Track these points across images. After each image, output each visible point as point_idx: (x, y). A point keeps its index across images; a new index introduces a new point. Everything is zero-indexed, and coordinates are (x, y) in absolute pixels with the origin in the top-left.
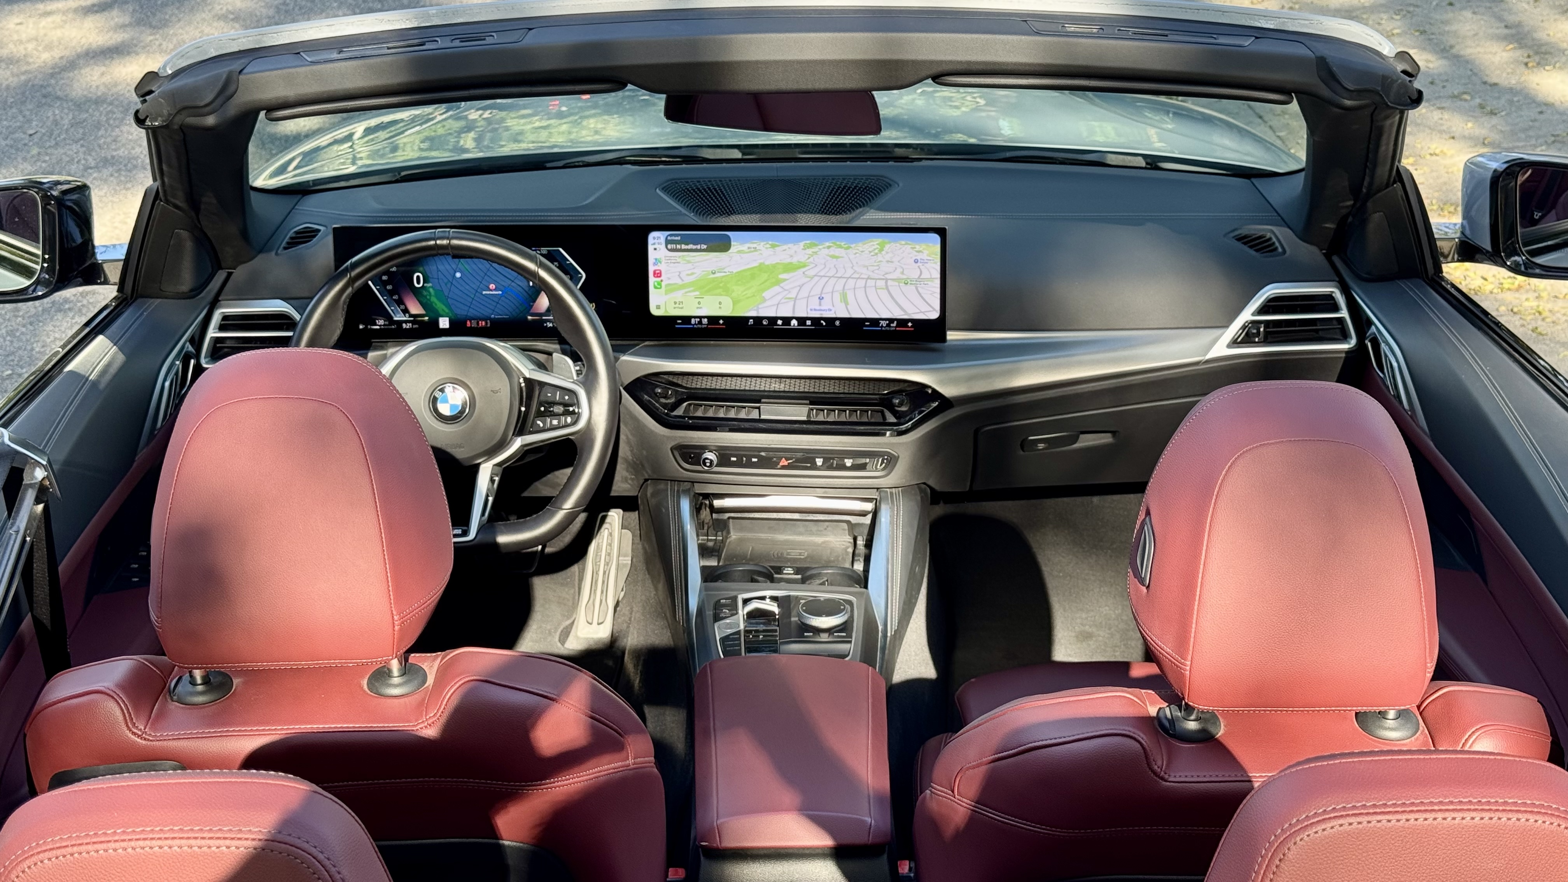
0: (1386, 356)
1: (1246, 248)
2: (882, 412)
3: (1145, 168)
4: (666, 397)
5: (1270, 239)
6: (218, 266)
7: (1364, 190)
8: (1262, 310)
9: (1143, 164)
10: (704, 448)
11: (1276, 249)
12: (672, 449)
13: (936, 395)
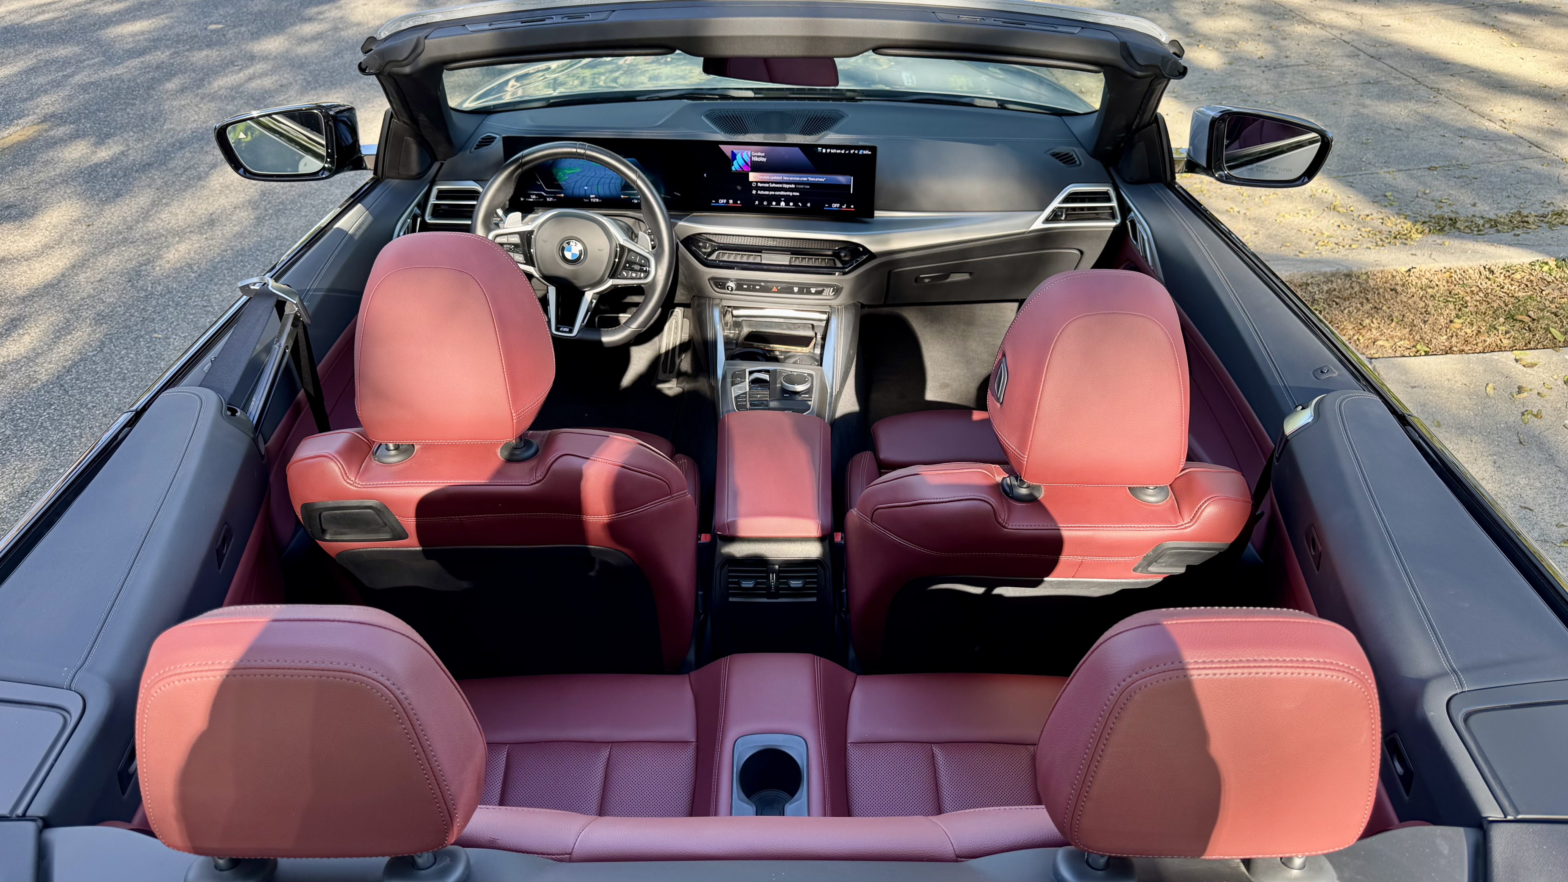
0: (1140, 232)
1: (1057, 161)
2: (834, 260)
3: (998, 108)
4: (705, 248)
5: (1072, 155)
6: (434, 159)
7: (1134, 127)
8: (1066, 200)
9: (996, 106)
10: (728, 279)
11: (1076, 161)
12: (709, 280)
13: (866, 251)
